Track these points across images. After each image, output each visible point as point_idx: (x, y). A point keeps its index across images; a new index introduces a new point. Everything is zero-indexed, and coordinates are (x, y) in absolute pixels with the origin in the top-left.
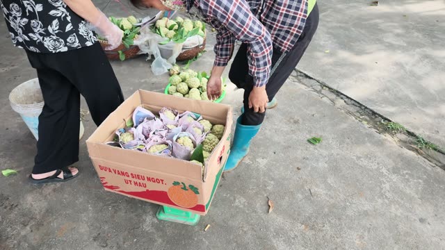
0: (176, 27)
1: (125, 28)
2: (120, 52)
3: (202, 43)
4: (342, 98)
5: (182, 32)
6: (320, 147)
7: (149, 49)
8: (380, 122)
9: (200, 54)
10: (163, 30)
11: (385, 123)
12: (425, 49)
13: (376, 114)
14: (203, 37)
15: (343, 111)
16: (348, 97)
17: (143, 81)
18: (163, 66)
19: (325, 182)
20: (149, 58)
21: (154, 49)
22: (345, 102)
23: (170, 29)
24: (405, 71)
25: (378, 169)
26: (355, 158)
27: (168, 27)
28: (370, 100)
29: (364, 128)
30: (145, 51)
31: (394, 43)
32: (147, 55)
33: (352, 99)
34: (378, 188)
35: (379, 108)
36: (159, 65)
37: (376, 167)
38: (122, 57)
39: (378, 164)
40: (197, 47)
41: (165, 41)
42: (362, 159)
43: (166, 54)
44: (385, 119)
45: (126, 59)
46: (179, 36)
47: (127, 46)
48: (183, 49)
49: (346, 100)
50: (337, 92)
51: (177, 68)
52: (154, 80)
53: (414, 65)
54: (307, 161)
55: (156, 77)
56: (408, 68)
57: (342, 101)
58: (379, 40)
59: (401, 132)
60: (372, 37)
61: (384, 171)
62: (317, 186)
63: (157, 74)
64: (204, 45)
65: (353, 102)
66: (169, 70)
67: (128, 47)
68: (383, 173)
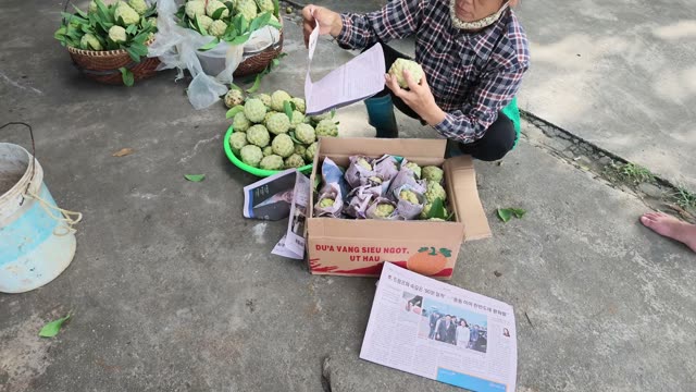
0: (226, 13)
1: (126, 22)
2: (123, 70)
3: (277, 40)
4: (538, 126)
5: (240, 21)
6: (525, 226)
7: (178, 59)
8: (609, 165)
9: (276, 62)
10: (203, 21)
11: (617, 166)
12: (648, 25)
13: (600, 150)
14: (278, 28)
15: (545, 151)
16: (547, 124)
17: (175, 123)
18: (210, 90)
19: (548, 294)
20: (180, 76)
21: (189, 60)
22: (544, 132)
23: (216, 17)
24: (627, 66)
25: (628, 257)
26: (585, 240)
27: (211, 12)
28: (586, 127)
29: (588, 180)
30: (171, 64)
31: (597, 16)
32: (175, 70)
33: (555, 127)
34: (637, 295)
35: (603, 140)
36: (203, 88)
37: (624, 253)
38: (129, 80)
39: (626, 247)
40: (270, 49)
41: (209, 43)
42: (599, 241)
43: (213, 66)
44: (617, 159)
45: (137, 82)
46: (235, 32)
47: (136, 57)
48: (245, 54)
49: (546, 128)
50: (528, 114)
51: (237, 93)
52: (197, 119)
53: (638, 55)
54: (509, 257)
55: (200, 112)
56: (630, 60)
57: (539, 131)
58: (572, 12)
59: (645, 181)
60: (561, 9)
61: (639, 259)
62: (536, 304)
63: (200, 107)
64: (280, 43)
65: (558, 132)
66: (222, 97)
67: (139, 60)
68: (637, 264)
